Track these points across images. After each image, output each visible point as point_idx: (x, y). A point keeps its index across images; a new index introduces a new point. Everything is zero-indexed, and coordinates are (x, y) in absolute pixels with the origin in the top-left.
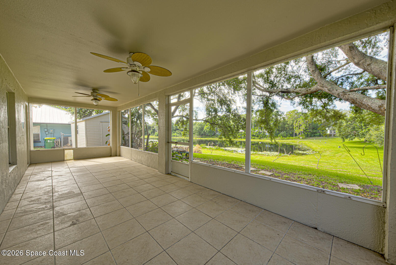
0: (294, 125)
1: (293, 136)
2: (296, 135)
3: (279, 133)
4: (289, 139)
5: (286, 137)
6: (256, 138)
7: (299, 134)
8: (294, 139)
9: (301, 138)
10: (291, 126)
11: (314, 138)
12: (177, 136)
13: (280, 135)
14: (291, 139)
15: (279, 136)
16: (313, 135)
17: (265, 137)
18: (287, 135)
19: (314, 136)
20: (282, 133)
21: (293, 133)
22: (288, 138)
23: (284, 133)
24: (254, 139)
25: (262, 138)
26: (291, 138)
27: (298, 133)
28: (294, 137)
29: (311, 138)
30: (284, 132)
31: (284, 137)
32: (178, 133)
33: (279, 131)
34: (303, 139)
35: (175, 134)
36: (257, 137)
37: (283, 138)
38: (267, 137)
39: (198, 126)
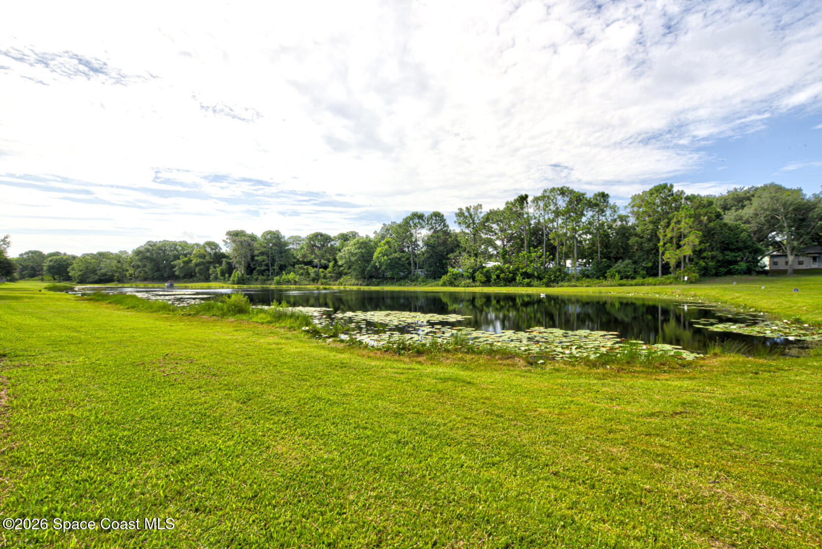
0: (661, 237)
1: (656, 275)
2: (666, 269)
3: (609, 267)
4: (643, 285)
5: (633, 278)
6: (535, 282)
7: (678, 265)
8: (659, 284)
9: (686, 278)
10: (649, 240)
11: (728, 278)
12: (295, 283)
13: (613, 270)
14: (649, 284)
15: (608, 274)
16: (723, 270)
17: (563, 280)
18: (635, 272)
19: (730, 273)
20: (620, 265)
21: (655, 263)
22: (639, 280)
23: (627, 265)
24: (529, 285)
25: (553, 281)
26: (651, 280)
27: (673, 263)
28: (660, 278)
29: (718, 279)
30: (627, 261)
31: (627, 277)
32: (302, 274)
33: (609, 258)
34: (690, 282)
35: (291, 276)
36: (540, 278)
37: (624, 281)
38: (569, 280)
39: (356, 249)
